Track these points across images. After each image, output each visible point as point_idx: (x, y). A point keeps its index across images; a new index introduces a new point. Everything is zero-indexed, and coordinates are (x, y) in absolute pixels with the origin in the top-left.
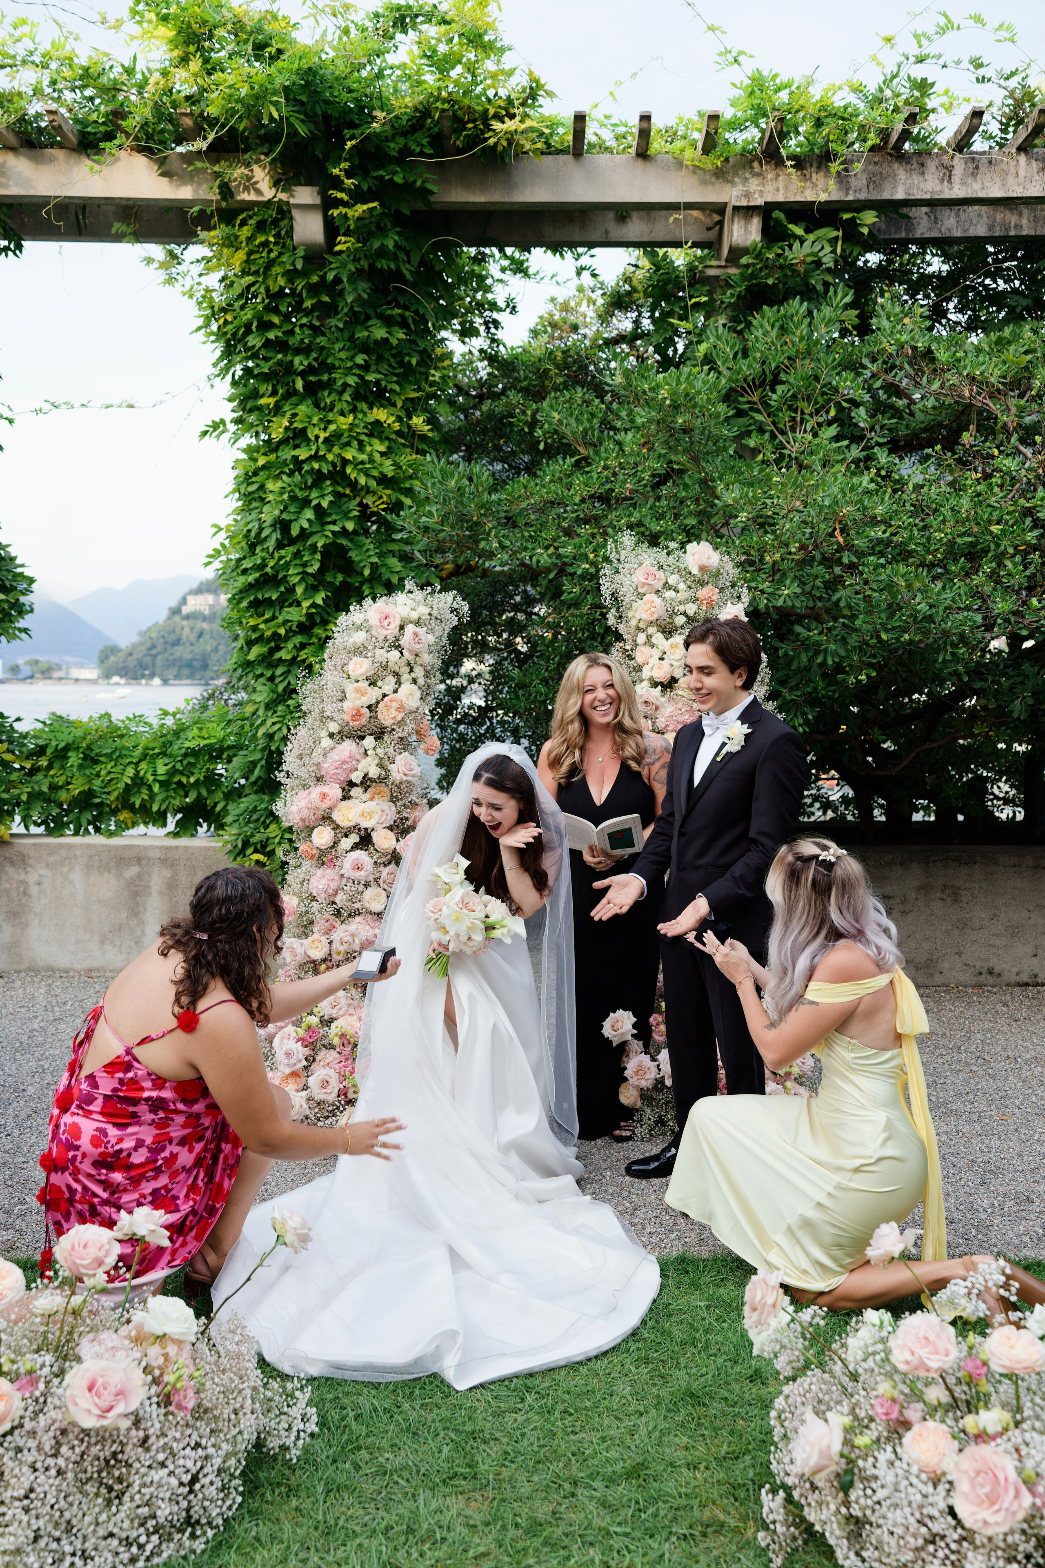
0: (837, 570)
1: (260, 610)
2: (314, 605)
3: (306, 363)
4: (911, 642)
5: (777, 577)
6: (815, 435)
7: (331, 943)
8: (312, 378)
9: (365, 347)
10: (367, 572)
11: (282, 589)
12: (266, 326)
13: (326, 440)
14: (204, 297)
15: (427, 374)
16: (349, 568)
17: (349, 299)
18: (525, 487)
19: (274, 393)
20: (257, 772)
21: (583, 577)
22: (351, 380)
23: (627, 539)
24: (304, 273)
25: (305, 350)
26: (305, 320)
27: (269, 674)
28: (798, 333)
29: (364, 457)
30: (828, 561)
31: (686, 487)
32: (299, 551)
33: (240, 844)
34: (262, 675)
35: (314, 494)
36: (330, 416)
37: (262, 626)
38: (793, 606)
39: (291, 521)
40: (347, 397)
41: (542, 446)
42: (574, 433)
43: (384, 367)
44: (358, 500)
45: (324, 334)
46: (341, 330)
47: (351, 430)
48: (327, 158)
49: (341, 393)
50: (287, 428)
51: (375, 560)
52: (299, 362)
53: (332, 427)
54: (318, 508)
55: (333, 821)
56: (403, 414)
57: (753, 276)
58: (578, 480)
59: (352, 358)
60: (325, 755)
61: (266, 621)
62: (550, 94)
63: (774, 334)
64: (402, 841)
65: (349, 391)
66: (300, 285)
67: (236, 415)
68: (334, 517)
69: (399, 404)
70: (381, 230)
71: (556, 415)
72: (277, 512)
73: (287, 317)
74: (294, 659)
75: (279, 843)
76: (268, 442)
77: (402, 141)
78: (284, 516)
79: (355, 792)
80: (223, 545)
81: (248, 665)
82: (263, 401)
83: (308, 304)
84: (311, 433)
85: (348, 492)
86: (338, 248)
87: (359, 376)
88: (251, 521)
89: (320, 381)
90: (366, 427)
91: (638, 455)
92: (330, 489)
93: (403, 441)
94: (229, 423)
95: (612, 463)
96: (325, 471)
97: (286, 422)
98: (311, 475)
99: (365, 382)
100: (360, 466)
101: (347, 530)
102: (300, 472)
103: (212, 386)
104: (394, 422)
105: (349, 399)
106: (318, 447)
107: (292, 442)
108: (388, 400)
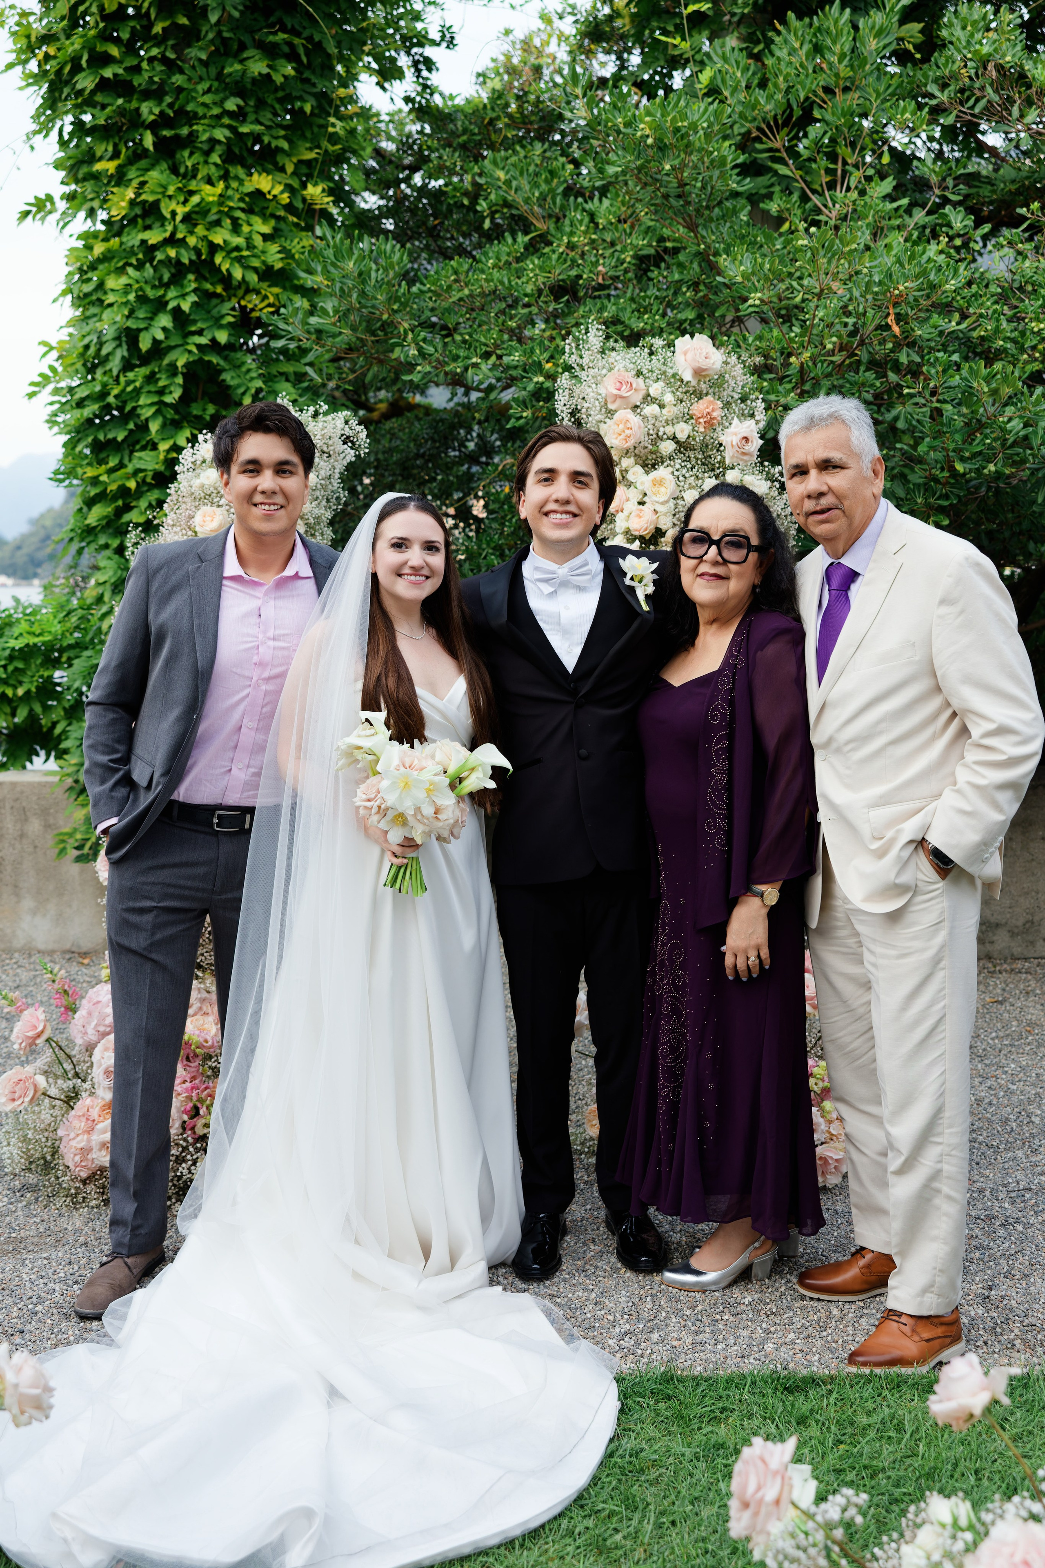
0: (892, 377)
1: (103, 455)
2: (175, 448)
3: (157, 111)
4: (998, 475)
5: (807, 387)
6: (862, 193)
8: (166, 133)
9: (239, 89)
11: (131, 426)
12: (100, 60)
13: (187, 218)
14: (18, 24)
15: (325, 127)
16: (223, 395)
17: (214, 19)
18: (456, 272)
19: (116, 155)
21: (539, 393)
22: (220, 134)
23: (595, 337)
25: (154, 93)
26: (154, 51)
27: (115, 543)
28: (837, 49)
29: (239, 241)
30: (878, 366)
31: (681, 265)
32: (153, 374)
34: (106, 546)
35: (172, 293)
36: (193, 186)
37: (104, 478)
39: (139, 330)
40: (215, 158)
41: (487, 224)
42: (527, 201)
43: (266, 116)
44: (233, 301)
45: (181, 71)
46: (205, 64)
47: (221, 204)
49: (207, 153)
50: (132, 203)
51: (259, 384)
52: (149, 110)
53: (195, 199)
54: (177, 312)
56: (296, 184)
58: (532, 264)
59: (221, 103)
61: (110, 471)
63: (803, 53)
65: (219, 149)
67: (67, 189)
68: (200, 325)
69: (290, 168)
71: (501, 175)
72: (118, 318)
73: (130, 48)
74: (150, 522)
76: (108, 223)
78: (129, 323)
80: (52, 369)
81: (89, 532)
82: (98, 166)
83: (159, 28)
84: (166, 209)
85: (219, 290)
87: (229, 127)
88: (89, 334)
89: (177, 137)
90: (241, 200)
91: (617, 229)
92: (194, 285)
93: (295, 220)
94: (57, 199)
95: (579, 239)
96: (186, 261)
97: (130, 194)
98: (167, 267)
99: (240, 136)
100: (235, 254)
101: (219, 344)
102: (151, 264)
103: (32, 148)
104: (282, 192)
105: (219, 161)
106: (175, 227)
107: (140, 221)
108: (275, 164)
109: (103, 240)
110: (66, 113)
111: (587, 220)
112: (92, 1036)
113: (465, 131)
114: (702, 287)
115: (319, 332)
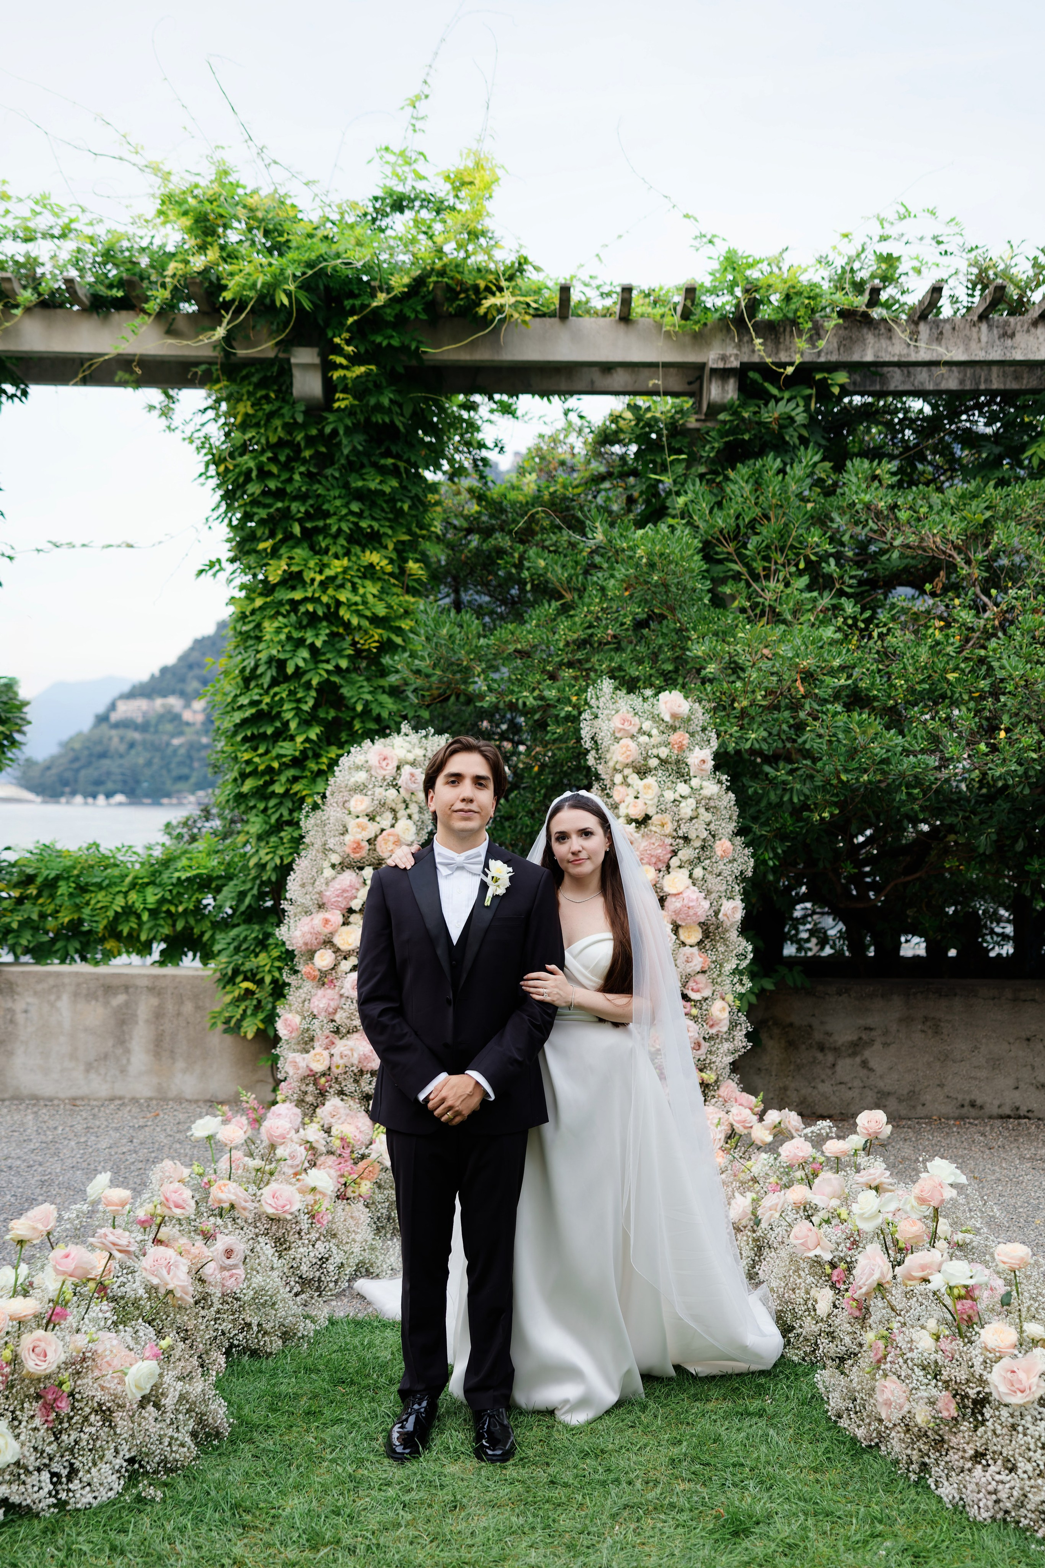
0: (801, 715)
1: (254, 743)
2: (308, 740)
3: (303, 509)
4: (871, 782)
5: (745, 722)
6: (787, 584)
8: (309, 524)
9: (360, 495)
10: (359, 708)
11: (277, 724)
12: (264, 474)
13: (322, 583)
14: (203, 443)
16: (339, 702)
17: (346, 451)
18: (512, 633)
19: (272, 535)
20: (247, 901)
21: (569, 718)
22: (345, 527)
24: (304, 426)
25: (302, 497)
26: (303, 469)
27: (261, 806)
28: (772, 490)
29: (358, 599)
32: (294, 688)
33: (230, 972)
34: (254, 807)
35: (309, 634)
36: (325, 559)
37: (257, 760)
38: (761, 749)
39: (286, 660)
40: (342, 541)
43: (377, 513)
44: (350, 638)
45: (320, 483)
46: (337, 479)
47: (345, 573)
48: (327, 325)
49: (336, 537)
50: (284, 571)
51: (367, 696)
52: (297, 509)
53: (328, 570)
54: (312, 646)
55: (334, 944)
56: (394, 556)
57: (727, 433)
58: (563, 624)
59: (347, 505)
60: (327, 884)
61: (260, 756)
62: (537, 269)
63: (748, 490)
65: (344, 536)
66: (299, 437)
67: (231, 554)
68: (328, 656)
69: (391, 546)
70: (378, 388)
71: (542, 563)
72: (273, 651)
73: (287, 467)
74: (287, 791)
75: (270, 972)
76: (265, 581)
77: (398, 307)
81: (240, 797)
82: (260, 545)
83: (307, 454)
84: (308, 575)
85: (341, 630)
86: (336, 405)
87: (353, 522)
89: (316, 527)
90: (359, 570)
91: (620, 599)
92: (325, 629)
93: (394, 582)
94: (224, 561)
95: (596, 608)
96: (320, 613)
97: (283, 565)
98: (307, 616)
99: (359, 527)
100: (353, 608)
101: (340, 668)
102: (296, 613)
104: (387, 563)
105: (344, 543)
106: (314, 590)
107: (289, 584)
108: (381, 544)
109: (262, 596)
111: (600, 593)
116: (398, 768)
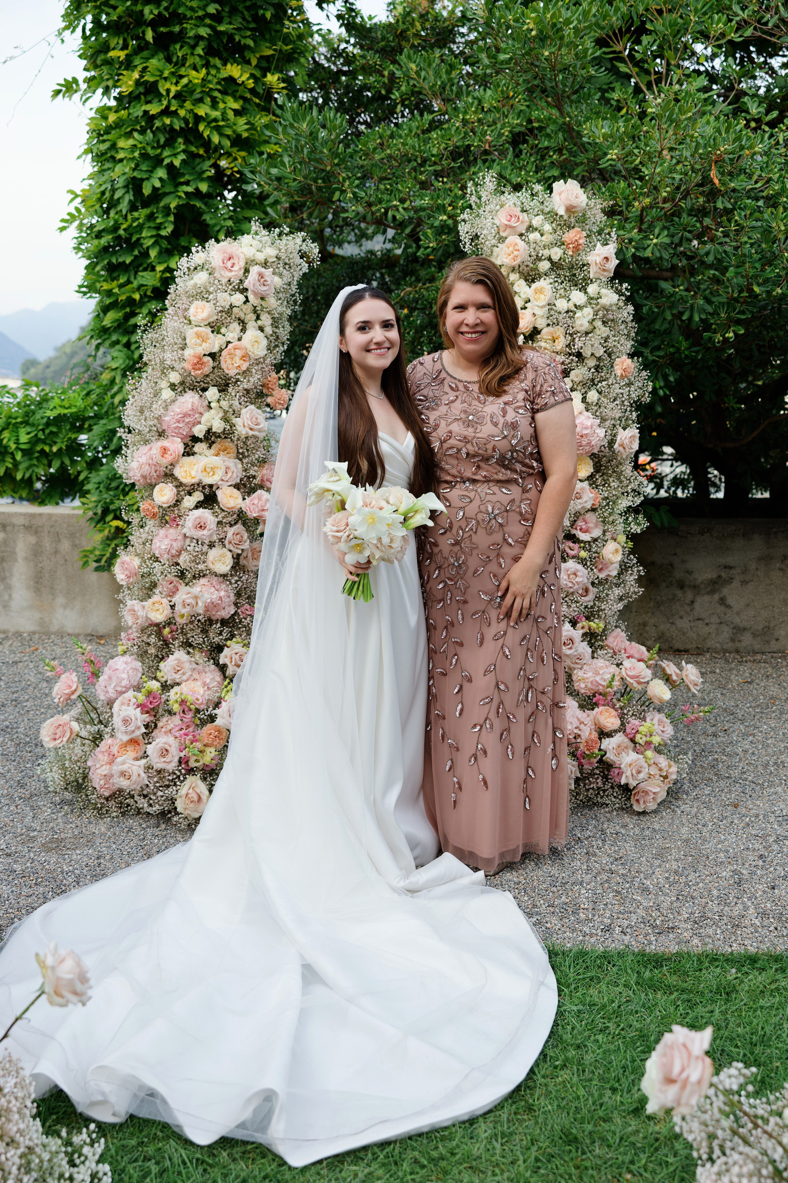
0: (708, 221)
1: (115, 274)
2: (167, 269)
3: (156, 12)
5: (644, 226)
7: (173, 607)
8: (163, 29)
11: (136, 253)
13: (178, 95)
15: (281, 29)
18: (381, 137)
19: (125, 47)
23: (490, 182)
27: (124, 340)
29: (217, 114)
32: (152, 214)
33: (100, 511)
34: (118, 342)
35: (166, 153)
36: (182, 71)
37: (116, 291)
38: (661, 258)
39: (142, 180)
40: (199, 51)
42: (433, 87)
43: (238, 22)
44: (212, 161)
47: (203, 86)
49: (193, 47)
50: (138, 83)
51: (230, 223)
52: (149, 12)
53: (185, 81)
54: (171, 167)
55: (176, 479)
56: (258, 74)
58: (435, 135)
59: (204, 8)
60: (166, 408)
61: (121, 286)
64: (248, 500)
67: (88, 74)
68: (187, 177)
69: (254, 62)
71: (413, 66)
72: (127, 170)
76: (119, 98)
78: (136, 174)
79: (199, 447)
80: (78, 210)
81: (104, 332)
82: (112, 54)
84: (162, 88)
85: (201, 152)
87: (210, 26)
88: (105, 182)
89: (171, 33)
90: (218, 83)
91: (498, 112)
92: (183, 147)
93: (257, 101)
94: (81, 82)
95: (471, 117)
96: (177, 128)
97: (136, 75)
98: (163, 133)
99: (218, 34)
100: (214, 124)
101: (201, 192)
102: (151, 130)
103: (63, 41)
104: (248, 79)
105: (202, 53)
106: (169, 101)
107: (142, 97)
108: (243, 57)
109: (116, 112)
110: (89, 12)
111: (476, 102)
112: (112, 694)
113: (383, 38)
114: (565, 152)
115: (279, 179)
116: (247, 271)
